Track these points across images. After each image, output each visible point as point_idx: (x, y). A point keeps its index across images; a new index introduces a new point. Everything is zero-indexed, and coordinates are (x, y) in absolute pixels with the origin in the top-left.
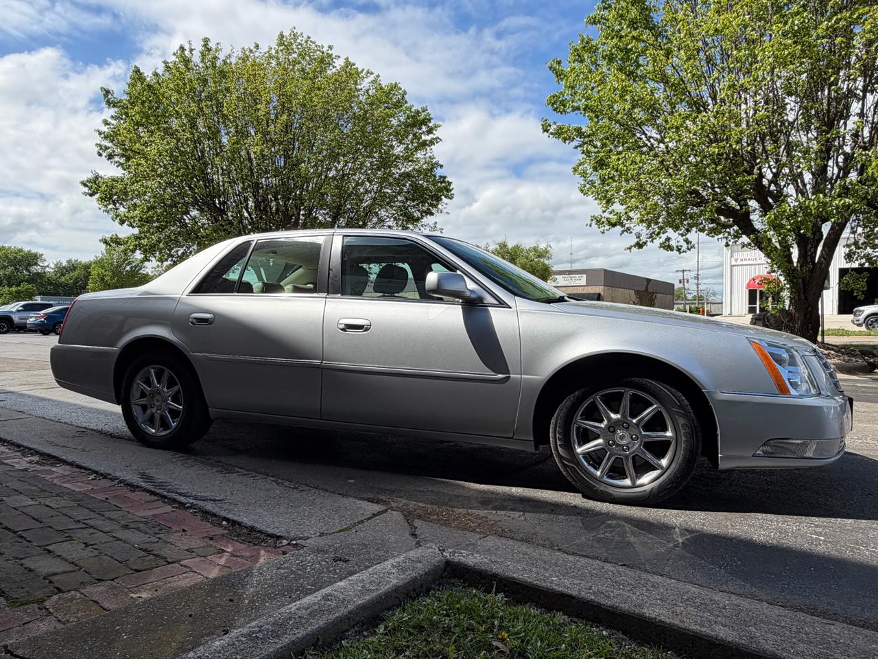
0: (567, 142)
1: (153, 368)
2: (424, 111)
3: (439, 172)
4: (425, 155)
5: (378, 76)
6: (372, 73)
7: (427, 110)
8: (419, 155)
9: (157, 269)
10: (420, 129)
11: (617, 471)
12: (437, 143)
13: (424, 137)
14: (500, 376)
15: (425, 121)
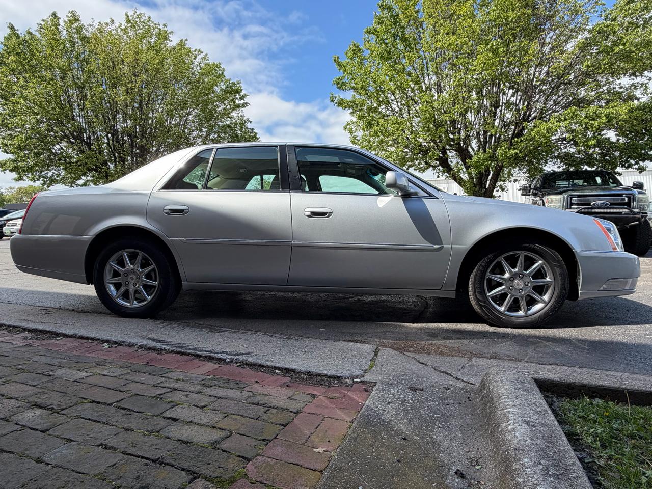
0: (346, 109)
1: (126, 252)
2: (238, 84)
3: (249, 125)
4: (238, 114)
5: (207, 54)
6: (202, 52)
7: (241, 83)
8: (234, 114)
9: (10, 190)
10: (235, 96)
11: (515, 307)
12: (247, 106)
13: (238, 102)
14: (437, 246)
15: (238, 91)
